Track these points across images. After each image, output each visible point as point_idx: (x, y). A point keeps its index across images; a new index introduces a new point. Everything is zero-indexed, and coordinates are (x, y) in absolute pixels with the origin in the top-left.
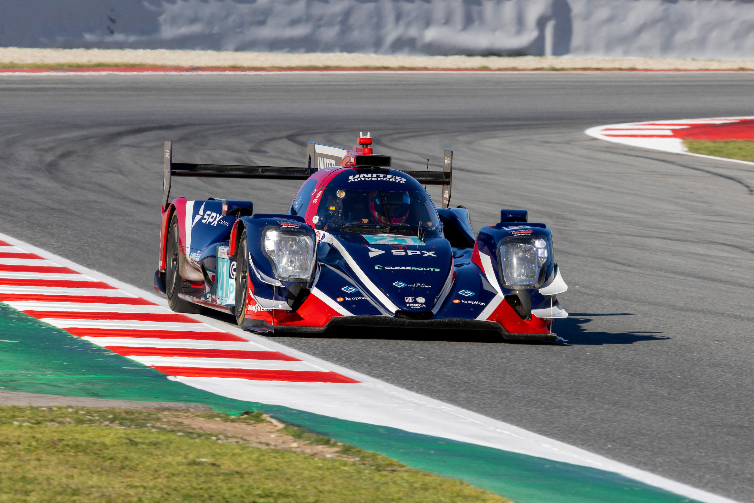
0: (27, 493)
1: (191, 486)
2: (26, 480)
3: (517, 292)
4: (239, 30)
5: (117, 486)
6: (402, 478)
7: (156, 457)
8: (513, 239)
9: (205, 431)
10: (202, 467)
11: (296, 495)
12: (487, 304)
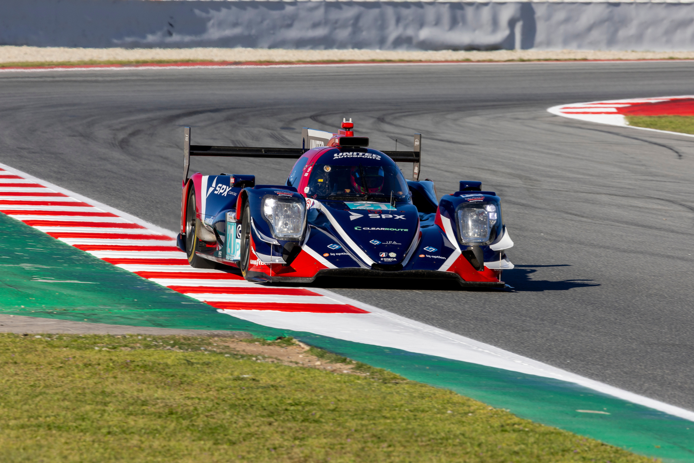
0: (106, 404)
1: (236, 397)
2: (105, 394)
3: (472, 248)
4: (272, 32)
5: (177, 398)
6: (404, 389)
7: (208, 374)
8: (468, 205)
9: (247, 353)
10: (244, 381)
11: (319, 403)
12: (447, 258)
